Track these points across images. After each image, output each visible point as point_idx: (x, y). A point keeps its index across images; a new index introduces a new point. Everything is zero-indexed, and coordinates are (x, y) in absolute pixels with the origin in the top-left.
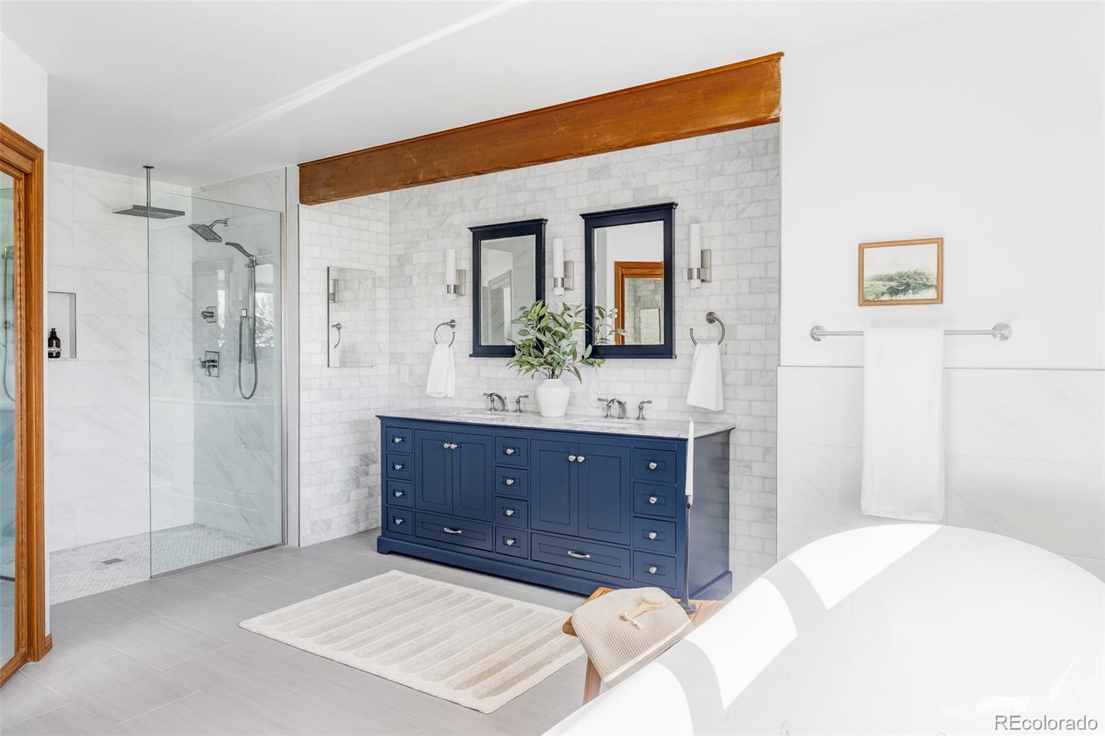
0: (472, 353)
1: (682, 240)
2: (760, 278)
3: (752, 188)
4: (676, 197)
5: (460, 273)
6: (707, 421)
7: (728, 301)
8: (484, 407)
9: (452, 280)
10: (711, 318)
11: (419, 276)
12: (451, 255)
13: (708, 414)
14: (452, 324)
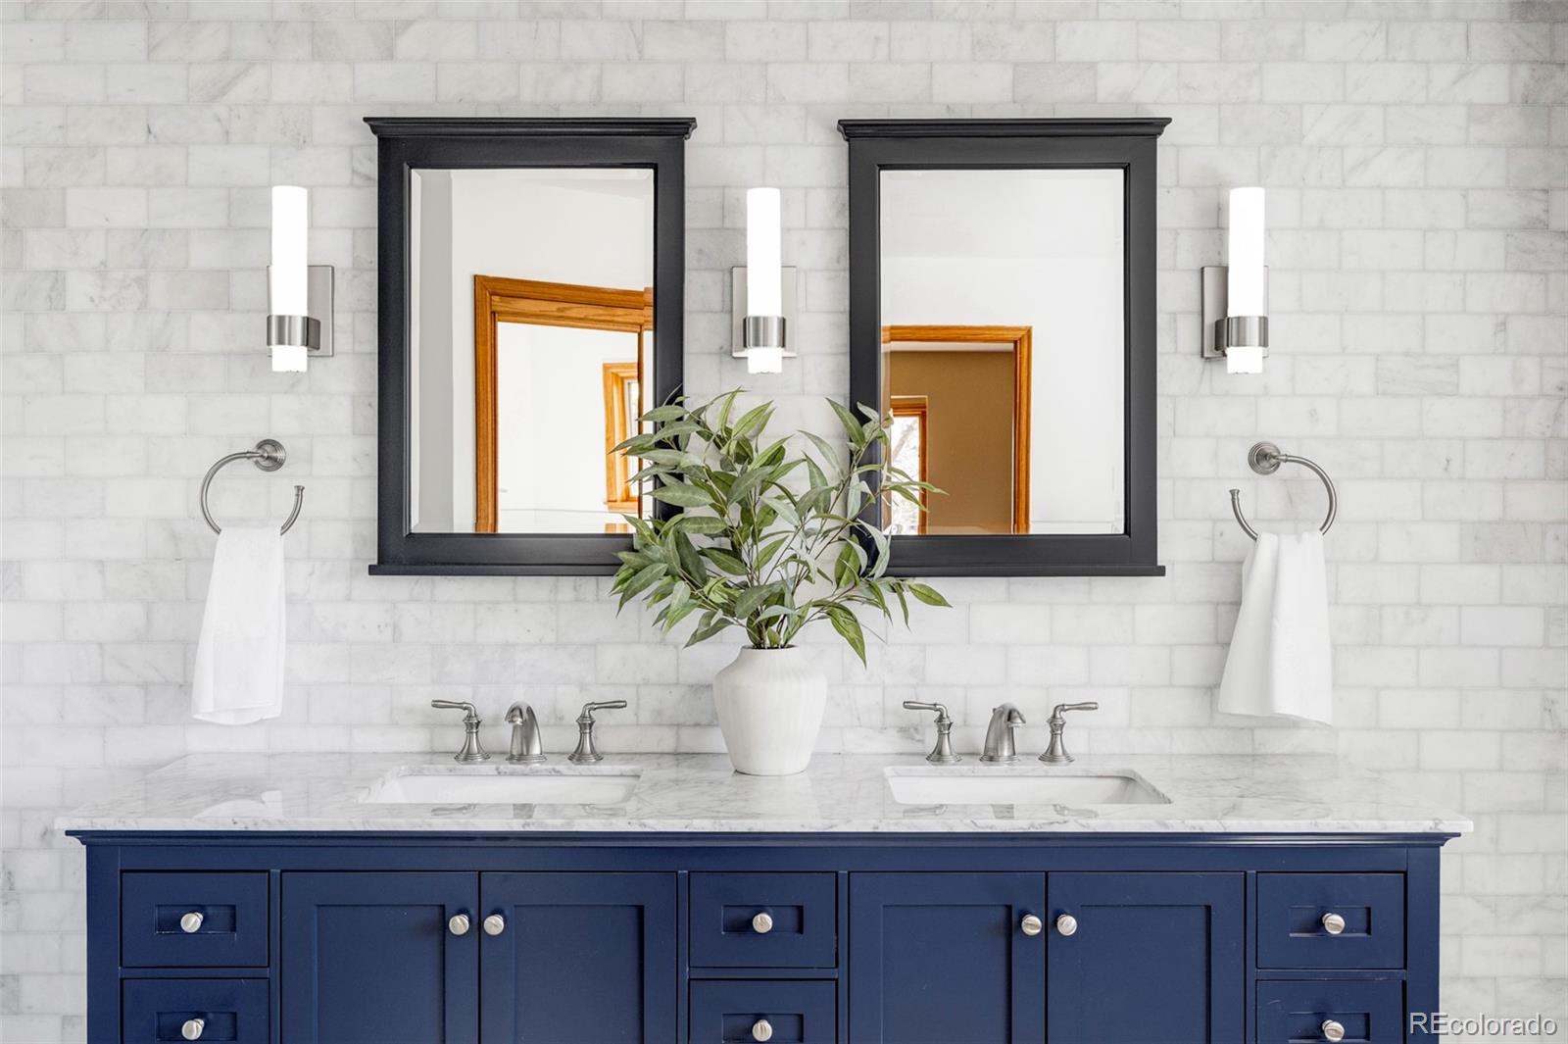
0: (375, 562)
1: (1176, 232)
2: (1407, 354)
3: (1386, 105)
4: (1155, 103)
5: (320, 276)
6: (1249, 750)
7: (1313, 414)
8: (416, 747)
9: (291, 300)
10: (1262, 458)
11: (102, 271)
12: (289, 207)
13: (1252, 729)
14: (269, 455)
